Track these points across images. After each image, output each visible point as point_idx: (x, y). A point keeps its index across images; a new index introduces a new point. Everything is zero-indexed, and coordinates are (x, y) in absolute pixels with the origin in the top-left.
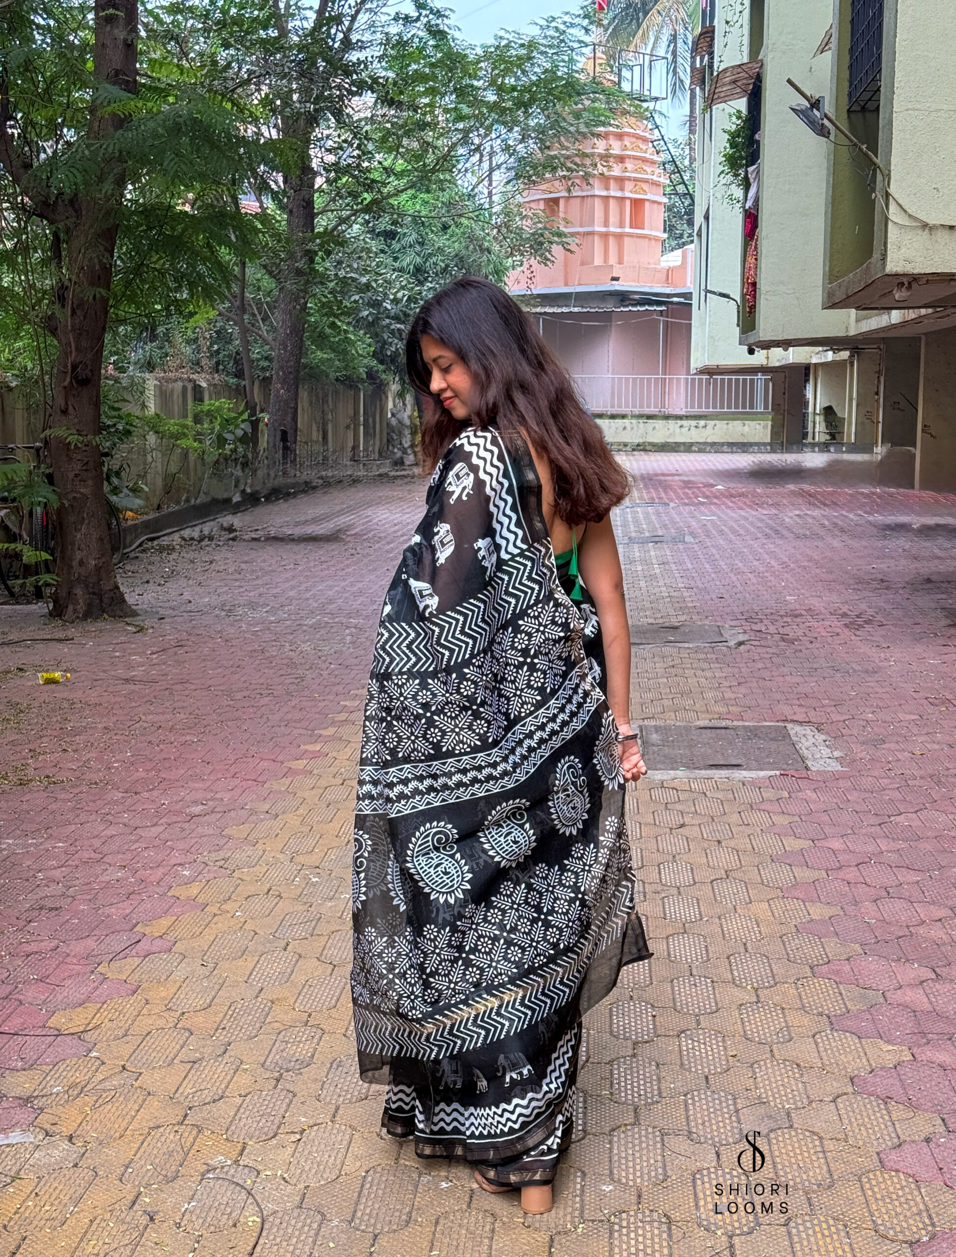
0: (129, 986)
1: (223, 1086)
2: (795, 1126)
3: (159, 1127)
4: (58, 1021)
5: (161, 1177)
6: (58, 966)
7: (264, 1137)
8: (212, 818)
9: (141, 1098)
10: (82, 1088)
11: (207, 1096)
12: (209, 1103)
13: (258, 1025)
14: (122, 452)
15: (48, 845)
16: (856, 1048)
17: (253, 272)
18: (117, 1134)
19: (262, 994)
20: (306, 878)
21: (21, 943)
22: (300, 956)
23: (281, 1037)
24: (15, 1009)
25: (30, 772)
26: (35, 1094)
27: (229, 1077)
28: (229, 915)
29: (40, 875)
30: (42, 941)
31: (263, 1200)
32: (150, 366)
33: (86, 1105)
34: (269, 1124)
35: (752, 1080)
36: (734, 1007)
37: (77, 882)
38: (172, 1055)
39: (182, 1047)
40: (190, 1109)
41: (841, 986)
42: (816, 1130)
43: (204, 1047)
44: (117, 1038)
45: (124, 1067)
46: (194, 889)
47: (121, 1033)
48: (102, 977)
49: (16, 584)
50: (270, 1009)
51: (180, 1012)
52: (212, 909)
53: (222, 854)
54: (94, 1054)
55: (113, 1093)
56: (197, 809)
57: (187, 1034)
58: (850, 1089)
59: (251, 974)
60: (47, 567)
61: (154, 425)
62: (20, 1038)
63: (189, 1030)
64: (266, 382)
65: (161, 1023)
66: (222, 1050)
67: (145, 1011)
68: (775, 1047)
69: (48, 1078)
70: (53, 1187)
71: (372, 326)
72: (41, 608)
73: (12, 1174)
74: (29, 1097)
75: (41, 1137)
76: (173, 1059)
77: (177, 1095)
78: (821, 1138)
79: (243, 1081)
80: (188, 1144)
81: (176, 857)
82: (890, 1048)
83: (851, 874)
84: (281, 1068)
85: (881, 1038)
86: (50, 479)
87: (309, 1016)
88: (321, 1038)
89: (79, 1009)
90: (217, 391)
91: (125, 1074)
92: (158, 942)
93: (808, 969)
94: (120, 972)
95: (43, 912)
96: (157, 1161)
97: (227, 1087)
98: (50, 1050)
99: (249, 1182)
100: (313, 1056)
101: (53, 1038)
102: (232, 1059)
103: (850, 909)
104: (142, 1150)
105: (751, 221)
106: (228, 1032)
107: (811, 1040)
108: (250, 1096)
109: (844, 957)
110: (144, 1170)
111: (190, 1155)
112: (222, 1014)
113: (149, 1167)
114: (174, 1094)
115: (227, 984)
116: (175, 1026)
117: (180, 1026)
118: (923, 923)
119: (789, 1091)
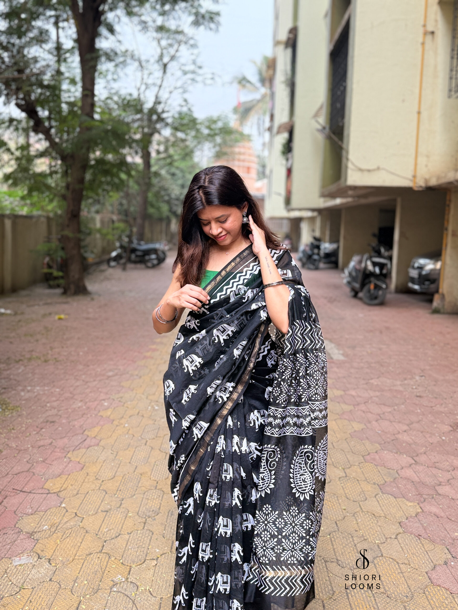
0: (80, 465)
1: (120, 528)
3: (91, 554)
4: (49, 485)
5: (91, 589)
6: (51, 453)
7: (140, 563)
8: (116, 377)
9: (83, 534)
10: (57, 527)
11: (113, 533)
12: (114, 538)
13: (135, 488)
14: (88, 240)
15: (53, 390)
16: (396, 504)
18: (71, 559)
19: (136, 470)
20: (153, 407)
21: (37, 440)
22: (152, 448)
23: (145, 496)
24: (31, 478)
25: (49, 356)
26: (35, 531)
27: (123, 522)
28: (122, 426)
29: (48, 405)
30: (46, 439)
31: (140, 608)
32: (97, 212)
33: (57, 538)
34: (142, 553)
35: (356, 525)
36: (337, 479)
37: (62, 408)
38: (97, 507)
39: (102, 502)
40: (105, 542)
41: (378, 467)
42: (394, 557)
43: (112, 501)
44: (74, 496)
45: (76, 514)
46: (109, 413)
47: (75, 492)
48: (69, 460)
50: (140, 478)
51: (101, 480)
52: (116, 423)
53: (121, 395)
54: (64, 505)
55: (70, 531)
56: (110, 374)
57: (104, 493)
58: (401, 530)
59: (132, 458)
61: (99, 231)
62: (32, 495)
63: (105, 491)
64: (135, 219)
65: (93, 486)
66: (119, 504)
67: (86, 480)
68: (361, 503)
69: (42, 520)
70: (39, 596)
72: (59, 291)
73: (20, 585)
74: (33, 532)
75: (36, 559)
76: (98, 509)
77: (99, 533)
78: (398, 563)
79: (129, 523)
80: (104, 567)
81: (103, 396)
82: (410, 504)
83: (363, 407)
84: (146, 516)
85: (404, 497)
86: (63, 248)
87: (157, 483)
88: (163, 496)
89: (58, 479)
90: (120, 221)
91: (77, 518)
92: (94, 440)
93: (362, 458)
94: (77, 457)
95: (48, 423)
96: (89, 578)
97: (122, 528)
98: (44, 502)
99: (133, 594)
100: (160, 508)
101: (46, 495)
102: (124, 510)
103: (368, 425)
104: (82, 570)
105: (289, 171)
106: (122, 492)
107: (375, 499)
108: (132, 533)
109: (374, 451)
110: (83, 584)
111: (105, 574)
112: (119, 482)
113: (86, 582)
114: (98, 532)
115: (121, 464)
116: (99, 489)
117: (101, 488)
118: (399, 432)
119: (375, 531)
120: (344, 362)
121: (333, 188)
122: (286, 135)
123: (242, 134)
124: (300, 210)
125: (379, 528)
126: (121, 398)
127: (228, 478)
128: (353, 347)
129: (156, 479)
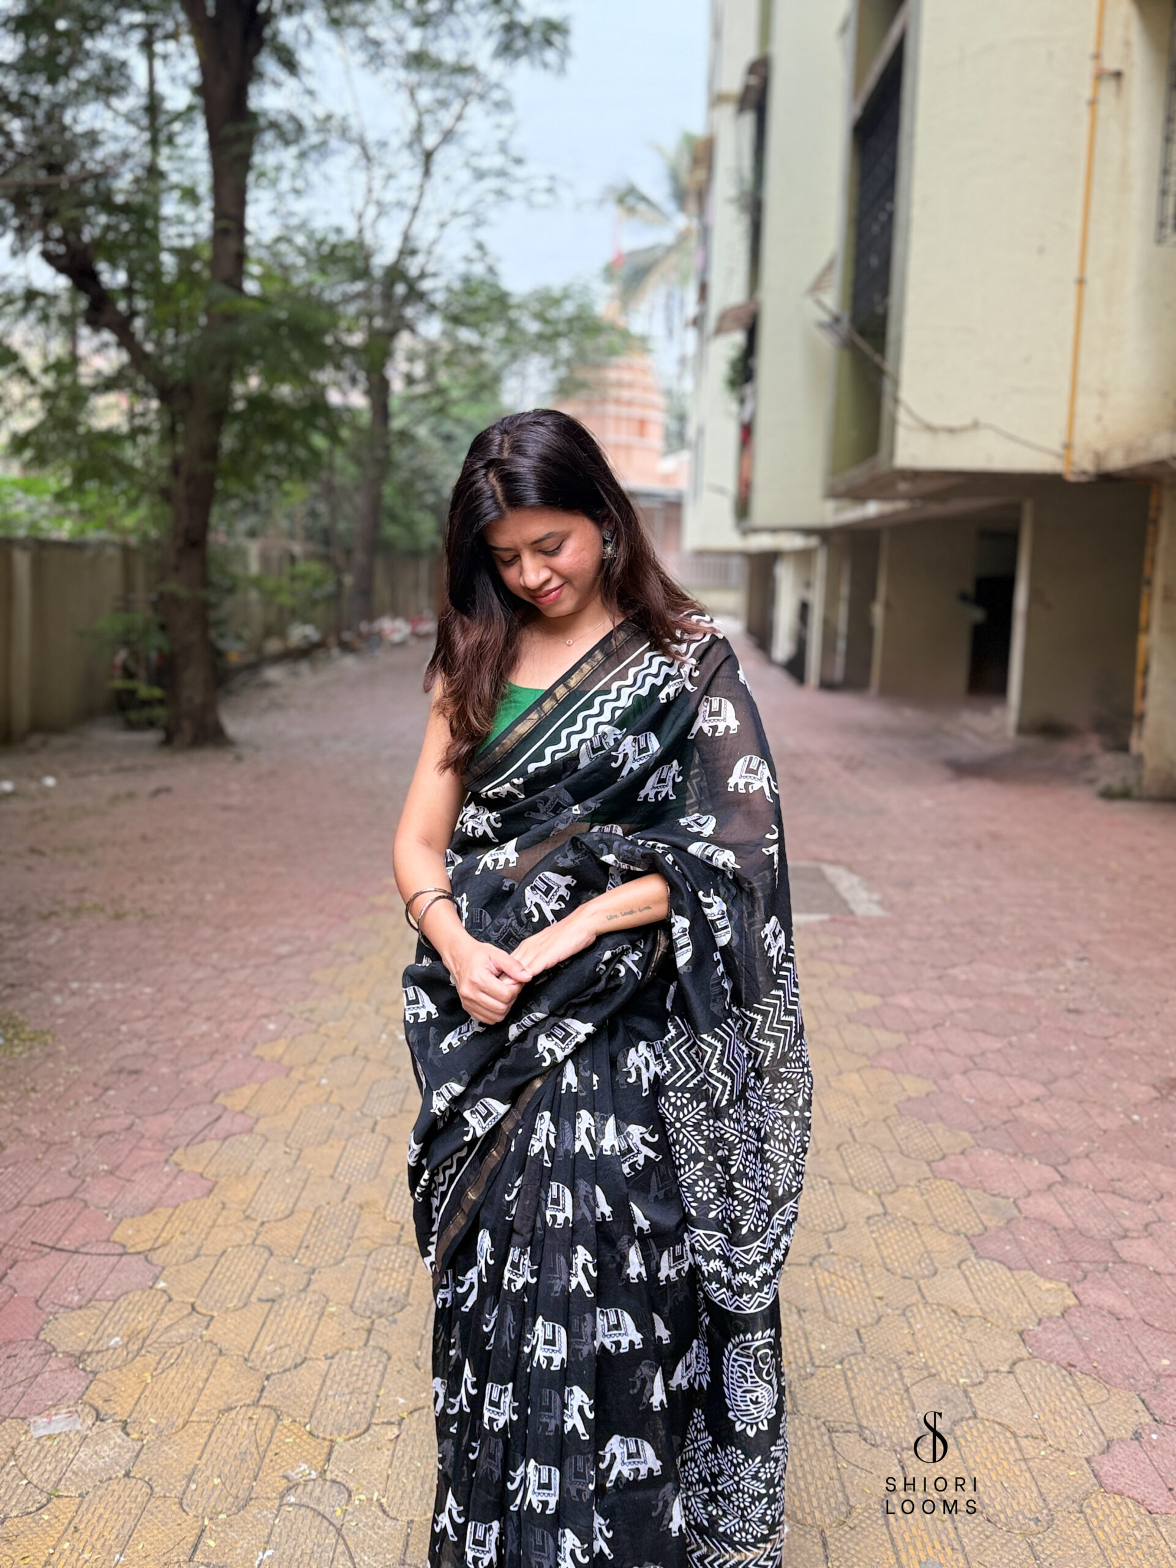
0: (205, 1183)
1: (306, 1342)
2: (980, 1414)
3: (231, 1409)
4: (124, 1232)
5: (230, 1499)
6: (131, 1151)
7: (356, 1432)
8: (299, 959)
9: (211, 1359)
10: (145, 1340)
11: (288, 1357)
12: (289, 1370)
13: (345, 1241)
14: (229, 605)
15: (135, 991)
16: (1012, 1286)
17: (340, 459)
18: (180, 1421)
19: (349, 1196)
21: (95, 1119)
22: (389, 1140)
23: (371, 1261)
24: (79, 1214)
25: (127, 905)
26: (89, 1349)
27: (312, 1326)
28: (314, 1083)
29: (124, 1028)
30: (117, 1116)
31: (357, 1545)
32: (252, 534)
33: (145, 1368)
34: (361, 1408)
35: (909, 1338)
36: (862, 1221)
37: (160, 1038)
38: (248, 1289)
39: (260, 1276)
40: (268, 1378)
41: (968, 1192)
42: (1005, 1421)
43: (285, 1275)
44: (188, 1261)
45: (193, 1306)
46: (279, 1048)
47: (191, 1252)
48: (176, 1170)
49: (134, 715)
50: (359, 1217)
51: (259, 1221)
52: (297, 1075)
53: (310, 1003)
54: (162, 1285)
55: (178, 1349)
56: (284, 949)
57: (266, 1255)
58: (1023, 1352)
59: (337, 1166)
60: (161, 702)
61: (256, 582)
62: (81, 1257)
63: (269, 1248)
64: (348, 552)
65: (238, 1237)
66: (305, 1282)
67: (220, 1221)
68: (921, 1282)
69: (107, 1322)
70: (97, 1514)
71: (433, 508)
72: (152, 737)
73: (49, 1487)
74: (82, 1353)
75: (90, 1422)
76: (250, 1296)
77: (253, 1356)
78: (1015, 1435)
79: (330, 1331)
80: (264, 1443)
81: (263, 1007)
82: (1049, 1285)
83: (930, 1038)
84: (373, 1312)
85: (1033, 1269)
86: (163, 627)
89: (148, 1217)
90: (310, 556)
91: (195, 1318)
92: (240, 1119)
93: (926, 1168)
94: (197, 1162)
95: (124, 1075)
96: (226, 1470)
97: (310, 1343)
98: (112, 1277)
99: (339, 1512)
100: (407, 1294)
101: (116, 1258)
102: (315, 1297)
103: (943, 1083)
104: (209, 1449)
105: (747, 431)
106: (312, 1252)
107: (957, 1272)
108: (337, 1359)
109: (958, 1150)
110: (210, 1485)
111: (267, 1460)
112: (305, 1226)
113: (217, 1481)
114: (250, 1353)
115: (311, 1180)
116: (253, 1243)
117: (258, 1242)
118: (1022, 1103)
119: (957, 1355)
120: (882, 923)
121: (859, 474)
122: (738, 338)
123: (625, 334)
124: (774, 530)
125: (967, 1346)
126: (312, 1011)
127: (560, 1219)
128: (907, 885)
129: (399, 1218)
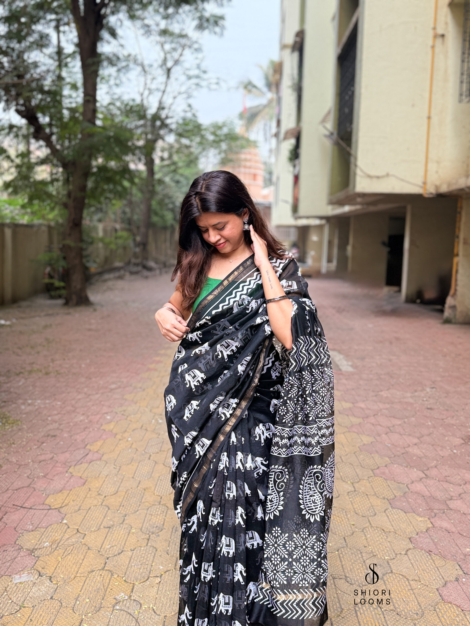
0: (82, 480)
1: (123, 544)
2: (394, 571)
3: (93, 571)
4: (50, 500)
5: (93, 608)
6: (52, 468)
7: (143, 580)
8: (119, 390)
9: (85, 551)
10: (58, 544)
11: (116, 550)
12: (116, 555)
13: (138, 504)
14: (91, 249)
15: (54, 403)
16: (406, 519)
17: (135, 191)
18: (73, 576)
19: (140, 485)
20: (157, 420)
21: (38, 455)
22: (156, 462)
23: (149, 512)
24: (32, 493)
25: (51, 369)
26: (36, 547)
27: (125, 538)
28: (125, 440)
29: (49, 418)
30: (47, 454)
32: (100, 221)
33: (59, 555)
34: (145, 570)
35: (365, 541)
36: (346, 494)
37: (64, 422)
38: (100, 523)
39: (104, 518)
40: (108, 559)
41: (388, 482)
42: (404, 574)
43: (114, 517)
44: (75, 512)
45: (78, 530)
46: (111, 426)
47: (77, 508)
48: (70, 475)
49: (53, 293)
50: (144, 494)
51: (104, 495)
52: (118, 437)
53: (124, 408)
54: (65, 521)
55: (72, 547)
56: (113, 386)
57: (107, 509)
58: (411, 546)
59: (135, 473)
60: (64, 288)
61: (102, 240)
62: (33, 510)
63: (108, 507)
64: (138, 228)
65: (95, 502)
66: (122, 520)
67: (88, 496)
68: (370, 518)
69: (43, 537)
70: (40, 614)
71: (172, 210)
72: (60, 302)
73: (20, 603)
74: (33, 549)
75: (36, 577)
76: (100, 526)
77: (102, 550)
78: (408, 579)
79: (132, 540)
80: (106, 585)
81: (105, 409)
82: (421, 519)
83: (372, 420)
84: (150, 532)
85: (414, 512)
86: (64, 258)
87: (161, 498)
88: (167, 512)
89: (60, 494)
90: (123, 229)
91: (78, 535)
92: (96, 455)
93: (371, 472)
94: (79, 472)
95: (49, 438)
96: (91, 596)
97: (125, 544)
98: (45, 518)
99: (136, 613)
100: (163, 524)
101: (47, 511)
102: (127, 526)
103: (378, 438)
104: (84, 588)
105: (296, 178)
106: (125, 508)
107: (384, 514)
108: (136, 550)
109: (384, 465)
110: (85, 602)
111: (108, 592)
112: (122, 497)
113: (88, 600)
114: (101, 548)
115: (124, 479)
116: (102, 505)
117: (103, 504)
118: (409, 446)
119: (384, 547)
120: (352, 374)
121: (341, 195)
122: (293, 141)
123: (248, 140)
124: (308, 217)
125: (388, 544)
126: (124, 411)
127: (231, 496)
128: (363, 359)
129: (160, 494)
